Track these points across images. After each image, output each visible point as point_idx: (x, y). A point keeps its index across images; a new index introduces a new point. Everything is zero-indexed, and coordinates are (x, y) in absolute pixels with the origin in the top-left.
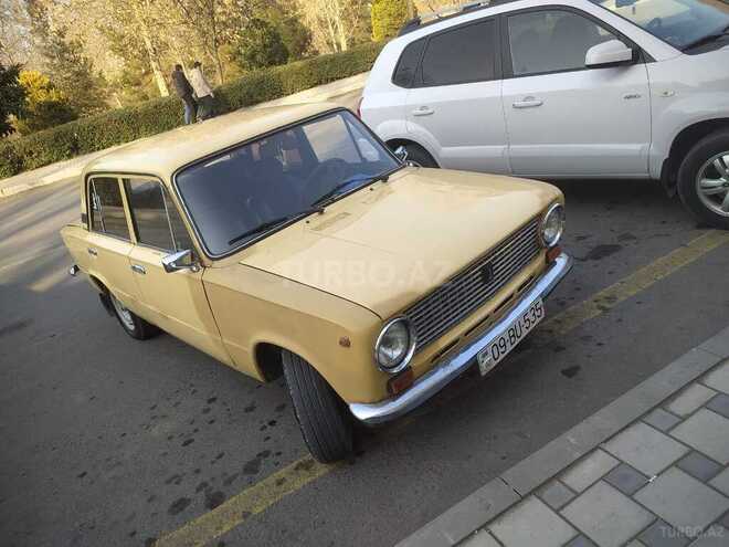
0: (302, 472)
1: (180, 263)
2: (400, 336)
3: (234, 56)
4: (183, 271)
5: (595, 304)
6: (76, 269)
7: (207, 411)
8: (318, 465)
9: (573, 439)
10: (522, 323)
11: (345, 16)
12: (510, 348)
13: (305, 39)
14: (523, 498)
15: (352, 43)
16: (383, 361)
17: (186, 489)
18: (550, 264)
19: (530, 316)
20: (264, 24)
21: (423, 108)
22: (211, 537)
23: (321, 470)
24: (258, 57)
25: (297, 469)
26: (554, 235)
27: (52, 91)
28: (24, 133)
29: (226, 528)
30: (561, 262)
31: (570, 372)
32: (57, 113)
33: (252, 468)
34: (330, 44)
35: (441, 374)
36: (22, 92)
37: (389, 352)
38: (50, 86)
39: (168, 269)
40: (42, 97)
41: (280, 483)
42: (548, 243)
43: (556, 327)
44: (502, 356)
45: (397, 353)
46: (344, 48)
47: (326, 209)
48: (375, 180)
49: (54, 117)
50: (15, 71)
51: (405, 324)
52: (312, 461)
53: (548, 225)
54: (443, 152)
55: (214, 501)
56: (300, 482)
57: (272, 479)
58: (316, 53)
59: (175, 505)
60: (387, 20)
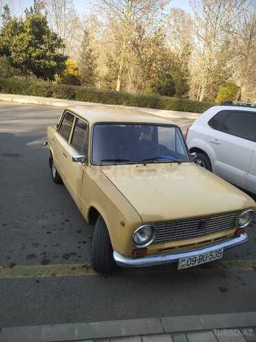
0: (84, 269)
1: (79, 160)
2: (148, 232)
3: (153, 86)
4: (80, 163)
5: (252, 265)
6: (47, 144)
7: (63, 224)
8: (91, 270)
9: (203, 320)
10: (209, 255)
11: (208, 87)
12: (197, 264)
13: (187, 89)
14: (165, 333)
15: (205, 99)
16: (136, 240)
17: (38, 252)
18: (236, 235)
19: (214, 254)
20: (171, 77)
21: (217, 140)
22: (35, 276)
23: (92, 273)
24: (162, 90)
25: (83, 267)
26: (244, 223)
27: (76, 71)
28: (58, 83)
29: (43, 276)
30: (243, 237)
31: (223, 290)
32: (74, 80)
33: (66, 257)
34: (196, 96)
35: (159, 259)
36: (65, 67)
37: (140, 237)
38: (77, 69)
39: (74, 160)
40: (71, 72)
41: (74, 269)
42: (239, 225)
43: (228, 266)
44: (191, 265)
45: (143, 239)
46: (200, 100)
47: (148, 165)
48: (175, 162)
49: (72, 81)
50: (66, 58)
51: (152, 229)
52: (90, 267)
53: (243, 217)
54: (216, 163)
55: (45, 262)
56: (81, 273)
57: (71, 266)
58: (188, 97)
59: (30, 255)
60: (225, 96)
